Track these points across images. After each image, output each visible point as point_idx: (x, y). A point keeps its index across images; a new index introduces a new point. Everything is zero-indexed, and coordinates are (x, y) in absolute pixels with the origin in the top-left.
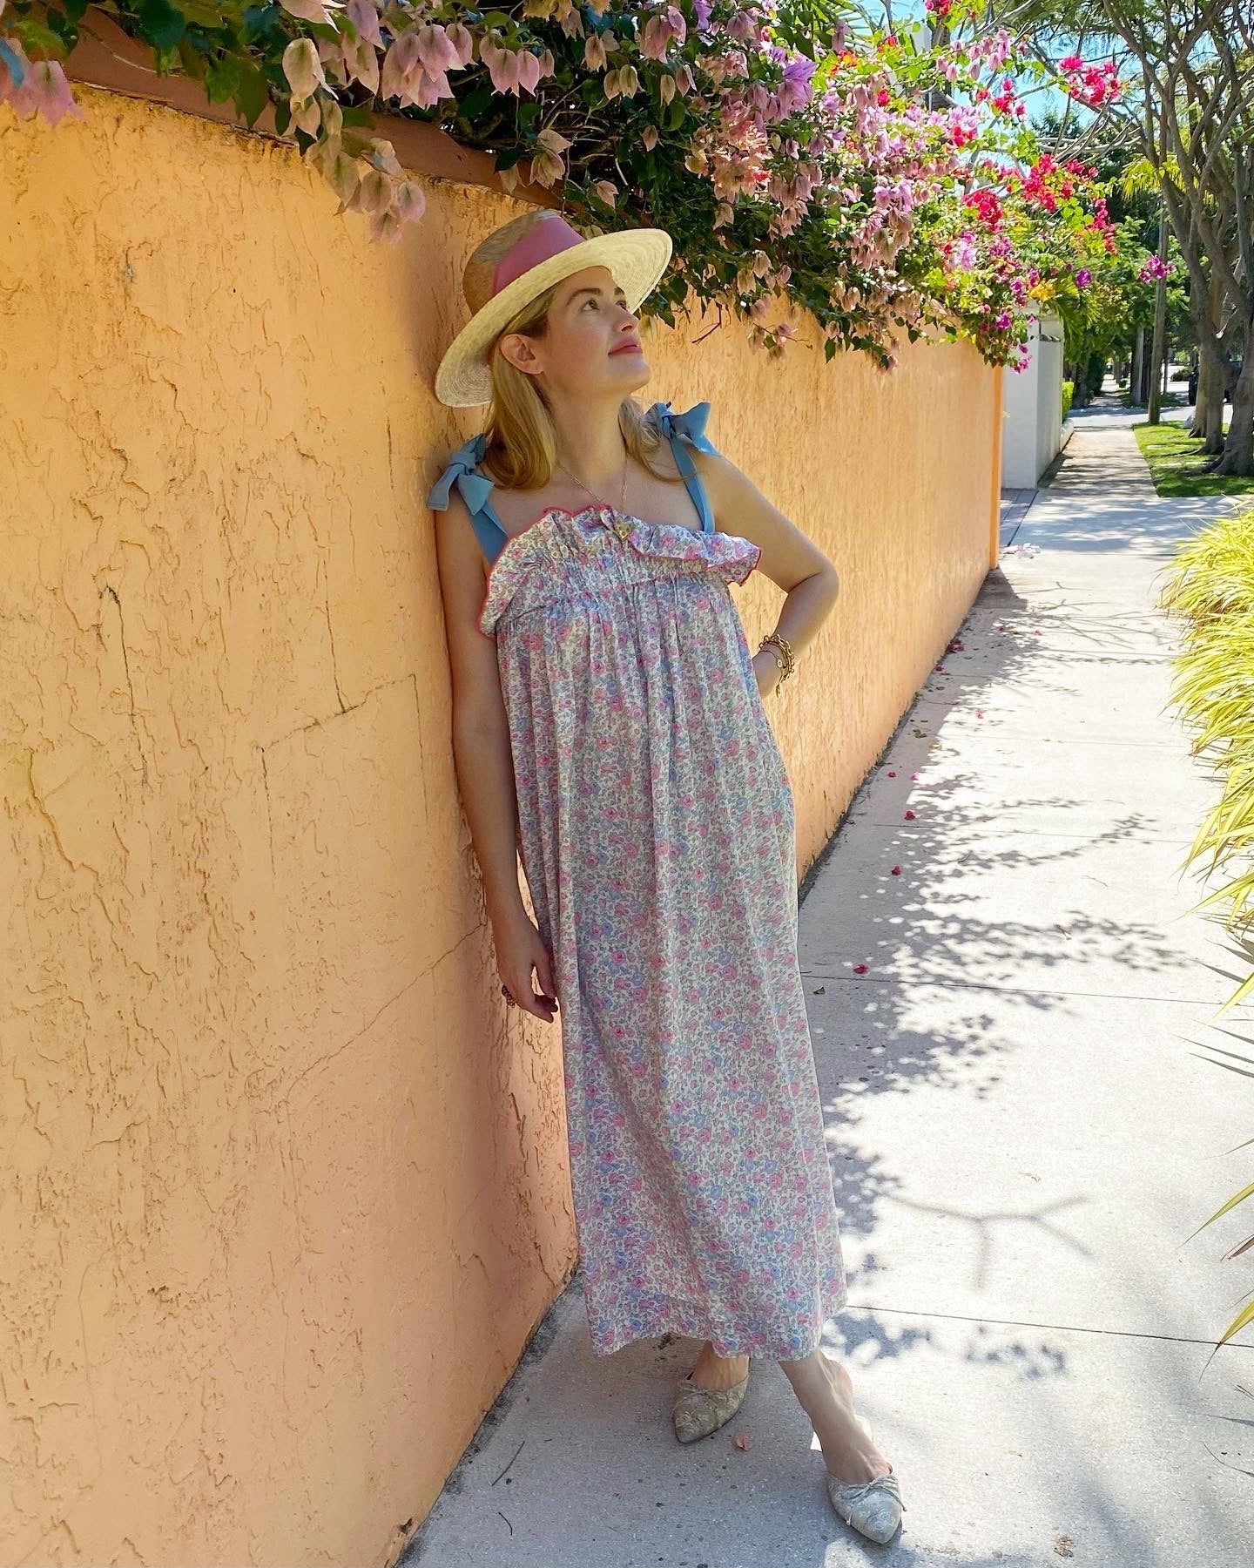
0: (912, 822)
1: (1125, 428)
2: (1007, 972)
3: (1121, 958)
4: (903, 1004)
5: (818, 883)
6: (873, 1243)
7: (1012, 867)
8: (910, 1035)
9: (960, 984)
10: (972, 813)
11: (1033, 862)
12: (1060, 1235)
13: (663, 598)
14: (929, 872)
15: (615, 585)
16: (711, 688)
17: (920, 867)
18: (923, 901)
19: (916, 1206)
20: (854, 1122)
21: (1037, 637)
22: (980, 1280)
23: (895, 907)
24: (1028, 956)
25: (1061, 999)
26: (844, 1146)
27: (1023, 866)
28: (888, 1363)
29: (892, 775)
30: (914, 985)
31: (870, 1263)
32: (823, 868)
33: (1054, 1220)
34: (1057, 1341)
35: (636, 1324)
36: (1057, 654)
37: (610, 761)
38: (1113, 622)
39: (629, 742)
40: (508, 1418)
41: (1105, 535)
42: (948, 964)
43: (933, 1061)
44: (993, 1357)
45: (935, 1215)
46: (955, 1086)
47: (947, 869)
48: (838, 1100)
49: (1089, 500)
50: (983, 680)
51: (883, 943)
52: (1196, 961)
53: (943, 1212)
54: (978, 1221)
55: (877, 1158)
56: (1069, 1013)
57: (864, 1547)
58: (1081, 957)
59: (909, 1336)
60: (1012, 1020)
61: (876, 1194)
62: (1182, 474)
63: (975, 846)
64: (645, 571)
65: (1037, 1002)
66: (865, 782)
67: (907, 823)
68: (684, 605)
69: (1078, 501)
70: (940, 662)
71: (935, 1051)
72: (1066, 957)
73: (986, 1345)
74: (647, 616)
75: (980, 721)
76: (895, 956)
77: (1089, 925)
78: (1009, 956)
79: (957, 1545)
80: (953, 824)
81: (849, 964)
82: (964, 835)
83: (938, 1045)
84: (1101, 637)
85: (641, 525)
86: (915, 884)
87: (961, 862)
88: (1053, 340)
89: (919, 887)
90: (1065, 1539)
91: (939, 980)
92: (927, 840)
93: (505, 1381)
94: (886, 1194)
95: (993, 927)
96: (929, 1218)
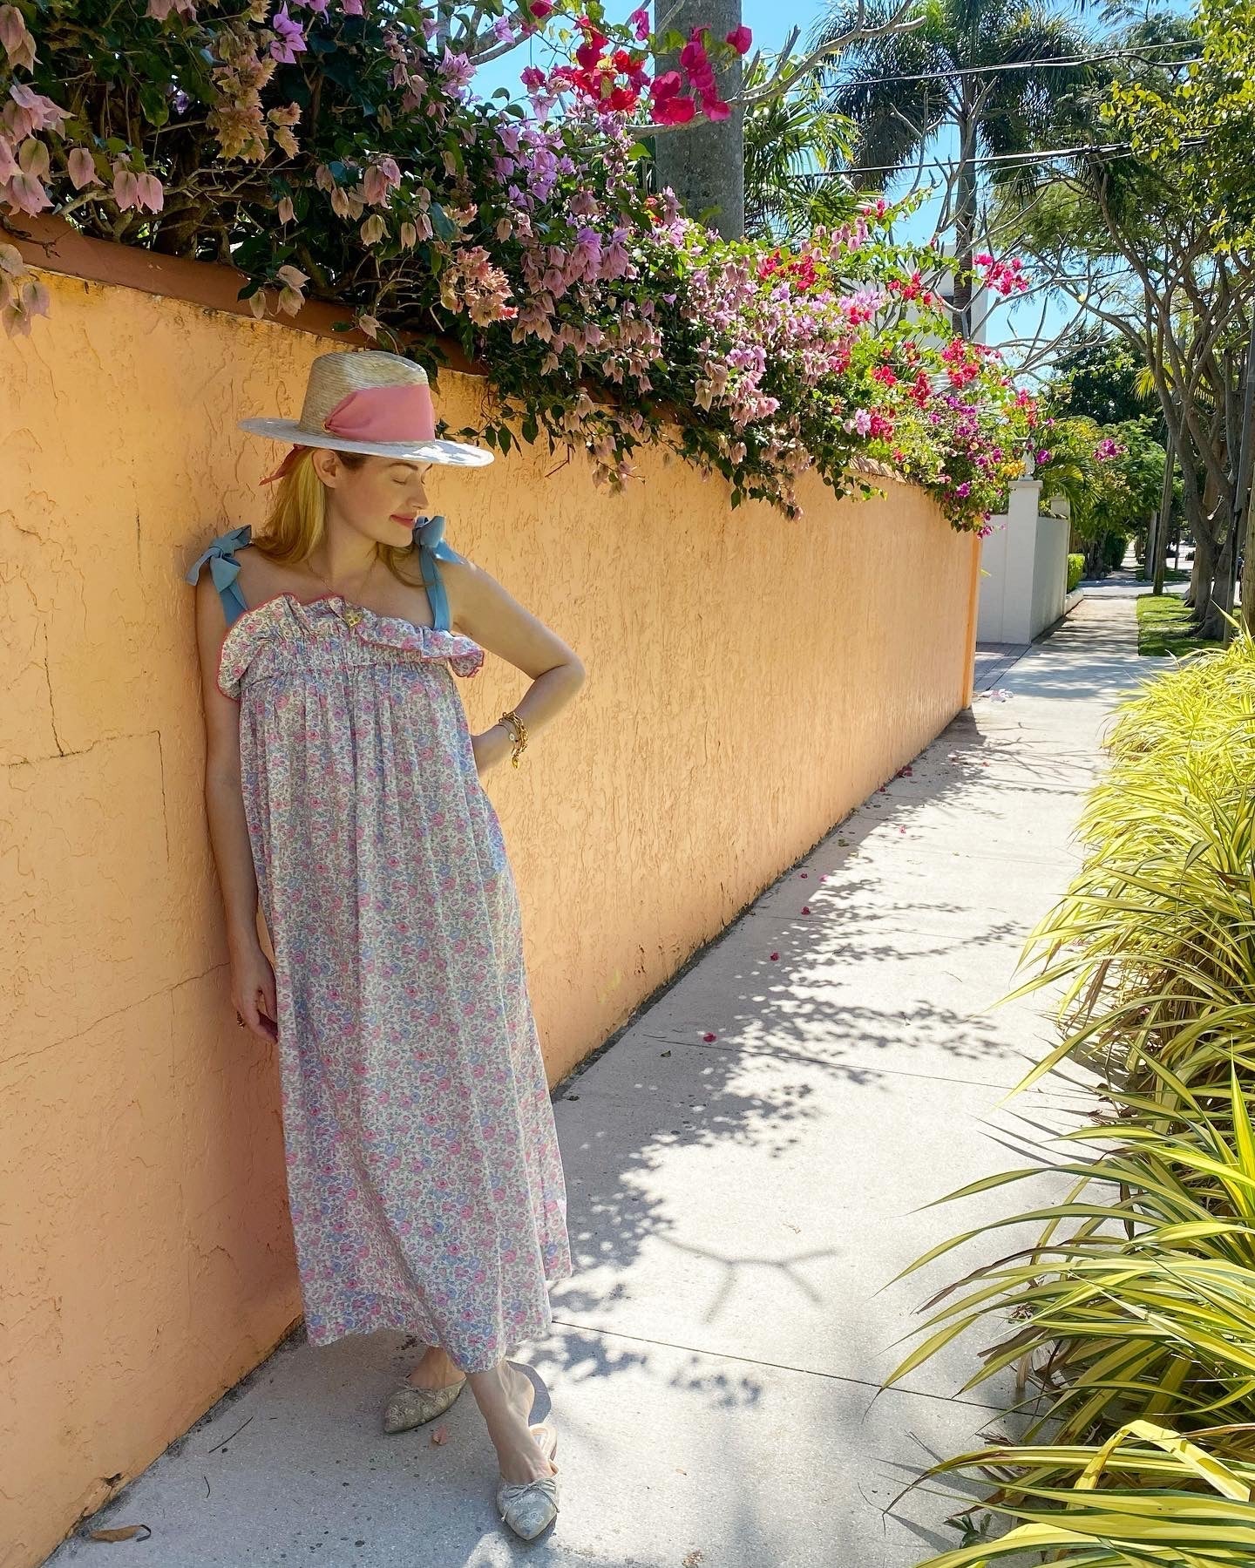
0: (808, 917)
1: (1132, 597)
2: (840, 1049)
3: (951, 1047)
4: (737, 1070)
5: (702, 963)
6: (627, 1275)
7: (881, 960)
8: (733, 1097)
9: (797, 1057)
10: (864, 912)
11: (901, 957)
12: (800, 1281)
13: (381, 681)
14: (805, 960)
15: (337, 665)
16: (420, 764)
17: (798, 955)
18: (791, 983)
19: (679, 1246)
20: (652, 1169)
21: (984, 768)
22: (711, 1315)
23: (762, 986)
24: (864, 1037)
25: (880, 1076)
26: (636, 1189)
27: (891, 960)
28: (598, 1381)
29: (804, 876)
30: (753, 1055)
31: (618, 1292)
32: (713, 951)
33: (799, 1268)
34: (759, 1375)
35: (349, 1321)
36: (996, 783)
37: (321, 820)
38: (1059, 759)
39: (337, 804)
40: (248, 1396)
41: (1078, 685)
42: (790, 1039)
43: (744, 1122)
44: (695, 1384)
45: (693, 1255)
46: (755, 1144)
47: (821, 958)
48: (646, 1149)
49: (1075, 655)
50: (919, 801)
51: (740, 1017)
52: (1017, 1053)
53: (699, 1253)
54: (730, 1263)
55: (660, 1202)
56: (882, 1088)
57: (510, 1541)
58: (912, 1042)
59: (627, 1360)
60: (829, 1090)
61: (647, 1232)
62: (1165, 637)
63: (855, 941)
64: (367, 656)
65: (856, 1077)
66: (778, 880)
67: (802, 917)
68: (398, 688)
69: (1063, 656)
70: (885, 785)
71: (749, 1113)
72: (899, 1040)
73: (693, 1373)
74: (363, 693)
75: (902, 835)
76: (746, 1029)
77: (930, 1013)
78: (847, 1036)
79: (596, 1548)
80: (843, 920)
81: (702, 1033)
82: (848, 930)
83: (754, 1107)
84: (1043, 770)
85: (370, 615)
86: (788, 969)
87: (837, 953)
88: (1058, 517)
89: (791, 972)
90: (696, 1554)
91: (777, 1052)
92: (813, 933)
93: (256, 1364)
94: (656, 1233)
95: (844, 1009)
96: (686, 1257)
